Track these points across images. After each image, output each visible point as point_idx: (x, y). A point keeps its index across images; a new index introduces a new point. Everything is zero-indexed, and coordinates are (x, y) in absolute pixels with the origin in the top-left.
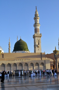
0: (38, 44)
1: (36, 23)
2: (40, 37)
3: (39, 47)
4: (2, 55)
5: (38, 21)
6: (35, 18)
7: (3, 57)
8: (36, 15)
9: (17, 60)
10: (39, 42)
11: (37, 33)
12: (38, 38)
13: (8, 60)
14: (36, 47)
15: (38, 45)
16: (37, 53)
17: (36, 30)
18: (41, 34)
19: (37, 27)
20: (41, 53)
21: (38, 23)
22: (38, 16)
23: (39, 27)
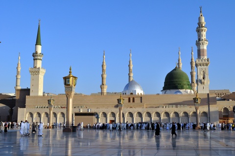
1: (199, 40)
2: (207, 65)
3: (204, 84)
4: (140, 98)
5: (203, 35)
6: (199, 31)
7: (141, 102)
8: (200, 25)
9: (163, 107)
11: (201, 58)
12: (202, 67)
13: (150, 106)
14: (199, 84)
15: (203, 81)
16: (200, 94)
17: (200, 53)
18: (208, 61)
19: (201, 48)
20: (208, 94)
21: (204, 39)
22: (203, 25)
23: (205, 47)
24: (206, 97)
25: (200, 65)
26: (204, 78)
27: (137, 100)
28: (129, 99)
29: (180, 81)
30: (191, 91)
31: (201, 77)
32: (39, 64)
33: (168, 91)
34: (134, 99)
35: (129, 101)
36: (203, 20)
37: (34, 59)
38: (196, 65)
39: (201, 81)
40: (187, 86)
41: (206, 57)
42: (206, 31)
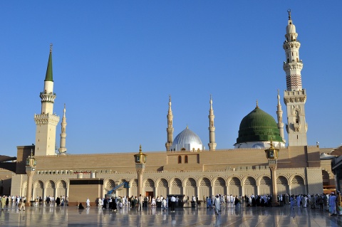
0: (295, 121)
1: (288, 61)
2: (301, 100)
3: (298, 130)
4: (195, 156)
5: (295, 54)
6: (287, 47)
7: (198, 162)
8: (288, 37)
9: (232, 170)
10: (298, 117)
11: (293, 90)
12: (294, 103)
14: (290, 130)
15: (296, 125)
16: (291, 147)
18: (303, 93)
19: (292, 73)
20: (306, 147)
21: (295, 59)
22: (294, 38)
23: (297, 71)
24: (303, 152)
25: (291, 101)
26: (297, 122)
27: (192, 160)
28: (180, 158)
29: (262, 129)
30: (280, 145)
31: (293, 120)
32: (49, 108)
33: (243, 144)
34: (186, 157)
35: (180, 161)
36: (293, 29)
37: (42, 102)
38: (285, 101)
39: (292, 126)
40: (274, 136)
41: (300, 88)
42: (299, 47)
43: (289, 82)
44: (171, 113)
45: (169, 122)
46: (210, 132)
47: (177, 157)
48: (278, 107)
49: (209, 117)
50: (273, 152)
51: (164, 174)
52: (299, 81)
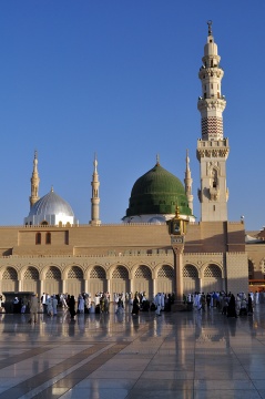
0: (211, 184)
1: (206, 96)
2: (222, 153)
3: (215, 198)
4: (64, 234)
5: (215, 86)
6: (204, 76)
7: (67, 243)
8: (207, 61)
11: (210, 138)
12: (212, 158)
14: (204, 198)
15: (212, 191)
16: (205, 222)
18: (225, 144)
19: (210, 114)
20: (225, 224)
21: (215, 93)
22: (215, 62)
23: (218, 112)
24: (221, 231)
25: (208, 155)
26: (215, 186)
27: (57, 239)
28: (39, 236)
29: (164, 195)
31: (209, 183)
33: (136, 217)
34: (49, 236)
35: (38, 241)
36: (214, 49)
38: (199, 155)
39: (208, 192)
40: (181, 208)
41: (220, 137)
42: (221, 76)
43: (206, 128)
44: (36, 176)
45: (33, 187)
46: (93, 205)
47: (34, 235)
48: (186, 174)
49: (92, 183)
50: (179, 225)
51: (12, 261)
52: (220, 126)
